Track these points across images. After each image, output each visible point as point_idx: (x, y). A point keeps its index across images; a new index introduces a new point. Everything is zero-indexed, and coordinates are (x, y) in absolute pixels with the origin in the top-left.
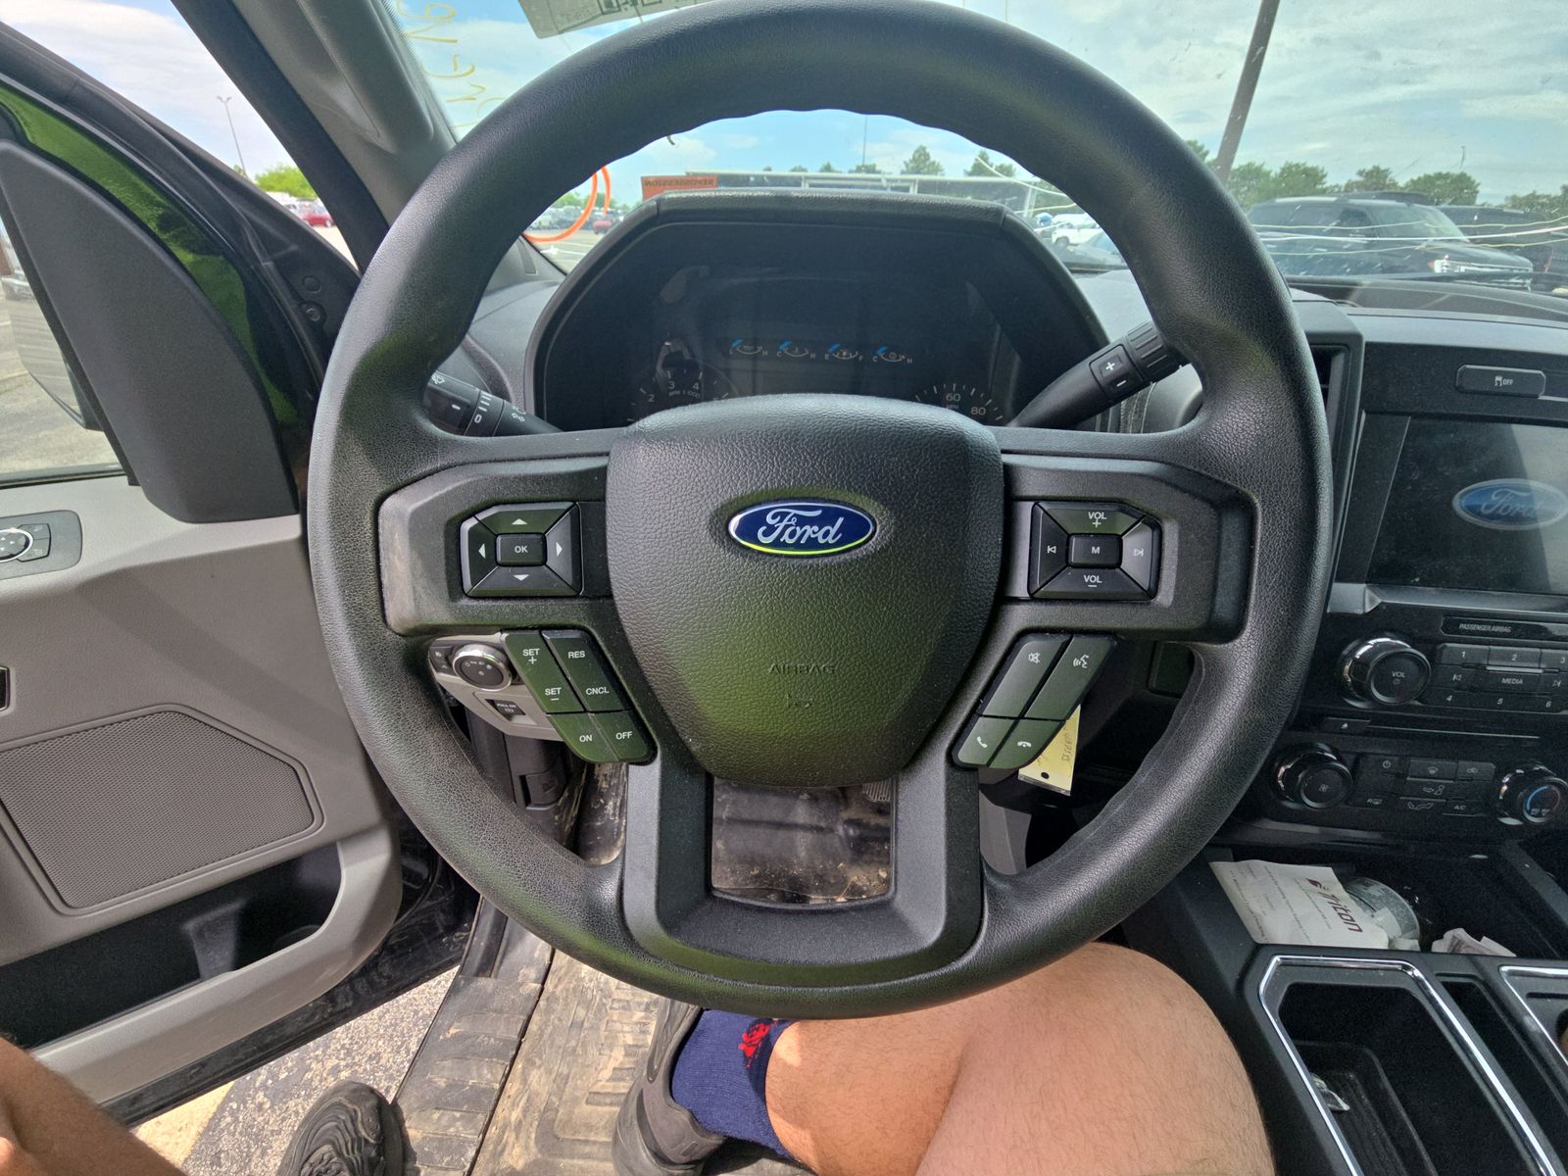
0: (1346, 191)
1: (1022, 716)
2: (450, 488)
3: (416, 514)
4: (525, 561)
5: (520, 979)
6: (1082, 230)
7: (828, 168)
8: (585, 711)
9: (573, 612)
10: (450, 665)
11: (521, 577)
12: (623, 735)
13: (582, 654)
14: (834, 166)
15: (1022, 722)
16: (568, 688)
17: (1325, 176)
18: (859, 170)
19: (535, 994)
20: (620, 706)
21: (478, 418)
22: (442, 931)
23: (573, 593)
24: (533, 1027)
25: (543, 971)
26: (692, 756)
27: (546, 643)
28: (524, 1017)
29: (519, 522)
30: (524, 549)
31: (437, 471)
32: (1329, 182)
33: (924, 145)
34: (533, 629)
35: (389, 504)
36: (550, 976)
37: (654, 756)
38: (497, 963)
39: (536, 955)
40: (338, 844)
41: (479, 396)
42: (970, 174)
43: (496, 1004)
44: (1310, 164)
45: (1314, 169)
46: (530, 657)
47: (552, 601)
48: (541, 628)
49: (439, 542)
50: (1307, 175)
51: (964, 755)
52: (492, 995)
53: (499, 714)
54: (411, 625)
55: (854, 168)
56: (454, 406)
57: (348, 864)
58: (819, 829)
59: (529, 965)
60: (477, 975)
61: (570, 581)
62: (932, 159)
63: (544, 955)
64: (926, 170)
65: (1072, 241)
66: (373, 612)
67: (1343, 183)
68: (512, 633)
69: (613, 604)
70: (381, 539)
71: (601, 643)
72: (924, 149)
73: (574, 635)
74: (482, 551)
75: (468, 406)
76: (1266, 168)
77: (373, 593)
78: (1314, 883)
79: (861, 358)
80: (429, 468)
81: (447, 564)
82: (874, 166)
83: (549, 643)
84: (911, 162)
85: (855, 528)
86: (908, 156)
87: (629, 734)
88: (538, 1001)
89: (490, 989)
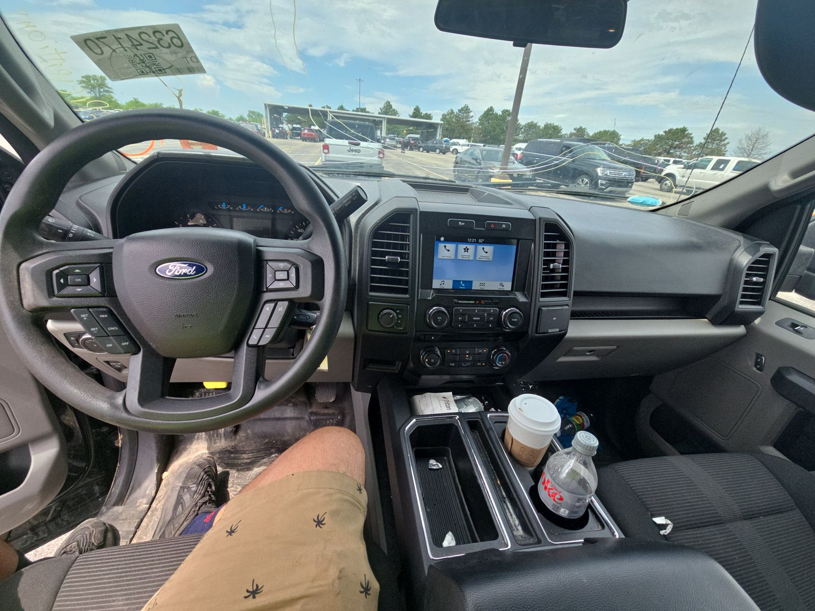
0: (570, 137)
1: (266, 327)
2: (47, 259)
3: (34, 269)
4: (80, 284)
5: (137, 504)
6: (463, 147)
7: (341, 108)
8: (109, 336)
9: (103, 301)
10: (79, 343)
11: (79, 290)
12: (125, 344)
13: (106, 316)
14: (345, 107)
15: (266, 329)
16: (101, 328)
17: (561, 130)
18: (357, 110)
19: (145, 510)
20: (123, 333)
21: (71, 235)
22: (98, 495)
23: (102, 295)
24: (143, 524)
25: (151, 499)
26: (153, 350)
27: (91, 313)
28: (139, 520)
29: (77, 271)
30: (79, 280)
31: (43, 254)
32: (563, 132)
33: (389, 101)
34: (85, 308)
35: (23, 265)
36: (154, 501)
37: (140, 350)
38: (126, 499)
39: (147, 493)
40: (29, 444)
41: (72, 226)
42: (411, 117)
43: (123, 517)
44: (556, 124)
45: (557, 126)
46: (83, 317)
47: (93, 298)
48: (88, 307)
49: (44, 278)
50: (554, 129)
51: (251, 342)
52: (121, 513)
53: (112, 369)
54: (33, 307)
55: (355, 109)
56: (59, 231)
57: (35, 454)
58: (297, 418)
59: (143, 497)
60: (114, 505)
61: (100, 290)
62: (393, 108)
63: (152, 492)
64: (390, 113)
65: (459, 151)
66: (18, 303)
67: (568, 133)
68: (76, 309)
69: (118, 299)
70: (21, 277)
71: (115, 312)
72: (389, 103)
73: (104, 309)
74: (62, 281)
75: (66, 231)
76: (539, 124)
77: (17, 296)
78: (444, 398)
79: (272, 211)
80: (40, 252)
81: (47, 285)
82: (365, 109)
83: (92, 312)
84: (383, 108)
85: (200, 270)
86: (382, 106)
87: (127, 343)
88: (147, 513)
89: (120, 511)
